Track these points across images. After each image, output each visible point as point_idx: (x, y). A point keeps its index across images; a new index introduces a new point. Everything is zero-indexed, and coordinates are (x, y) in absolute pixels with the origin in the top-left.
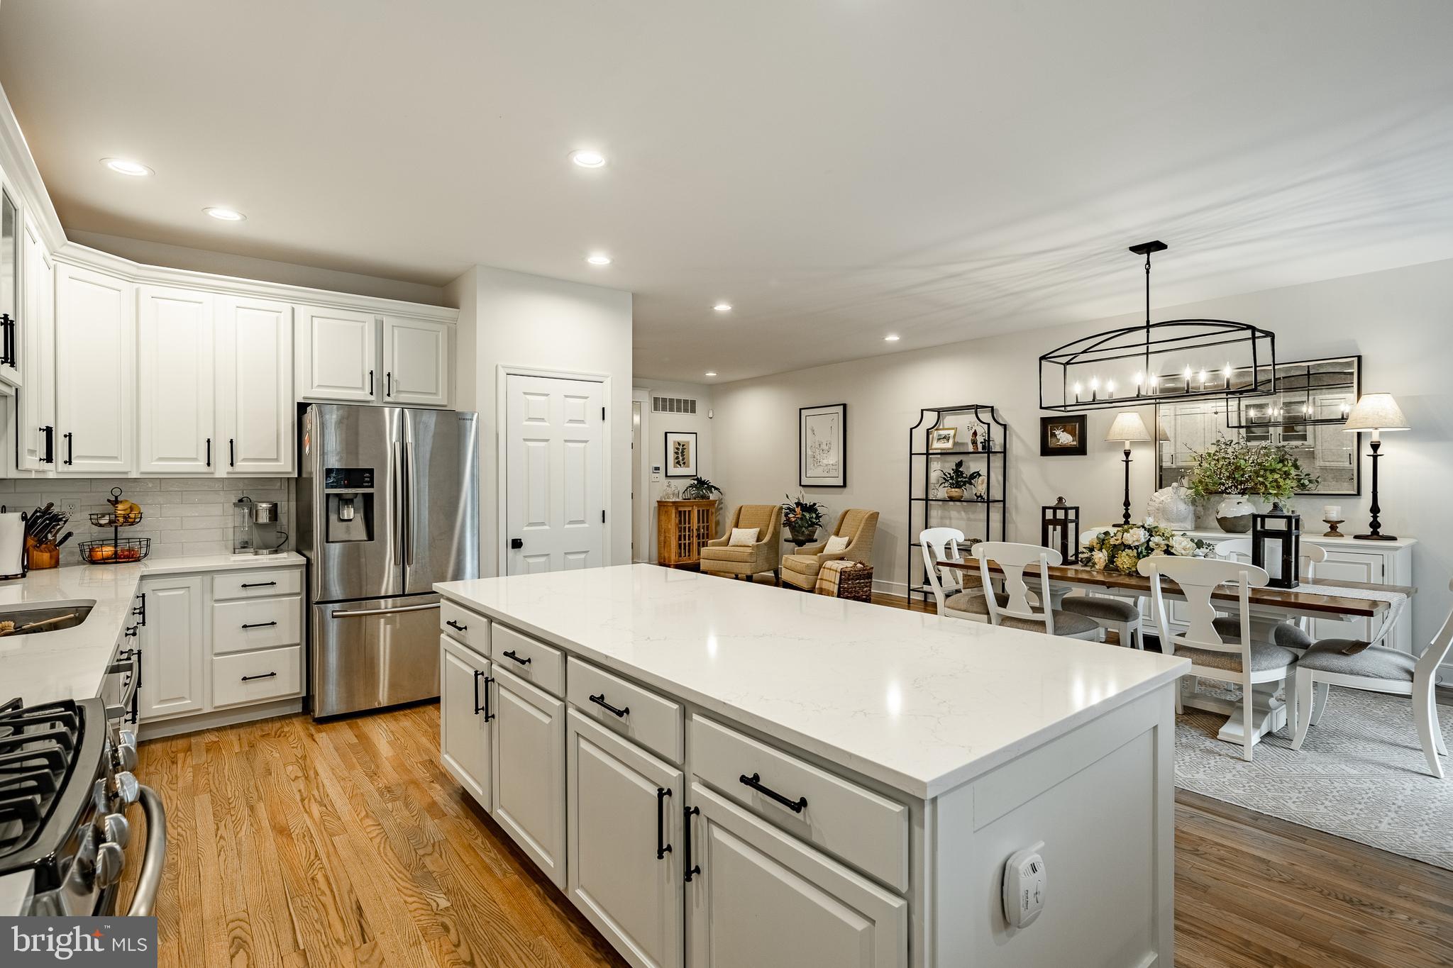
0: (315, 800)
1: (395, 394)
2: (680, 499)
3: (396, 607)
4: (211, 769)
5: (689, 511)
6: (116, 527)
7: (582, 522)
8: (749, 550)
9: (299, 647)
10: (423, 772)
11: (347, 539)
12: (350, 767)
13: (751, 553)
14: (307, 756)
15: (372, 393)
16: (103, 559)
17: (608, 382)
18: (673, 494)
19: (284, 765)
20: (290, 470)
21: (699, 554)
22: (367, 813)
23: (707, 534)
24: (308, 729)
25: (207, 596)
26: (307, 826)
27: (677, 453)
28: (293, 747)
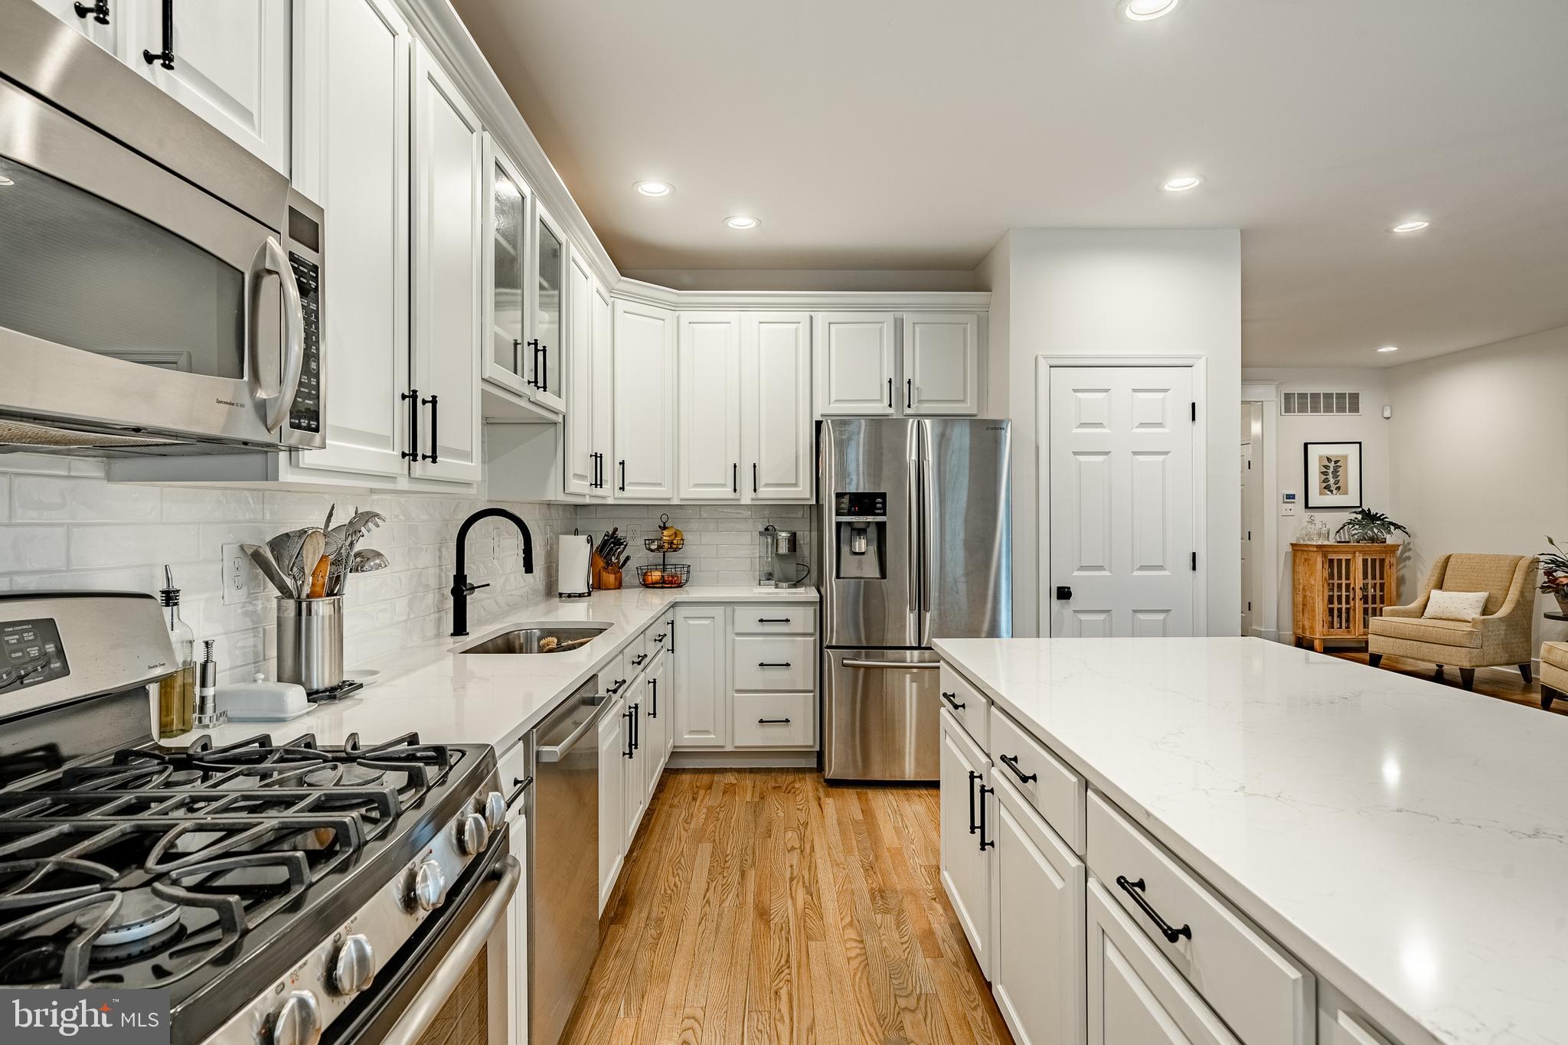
0: (804, 883)
1: (916, 405)
2: (1332, 542)
3: (924, 662)
4: (721, 815)
5: (1348, 561)
6: (664, 552)
7: (1160, 568)
8: (1467, 627)
9: (813, 694)
10: (926, 882)
11: (859, 576)
12: (848, 851)
13: (1471, 633)
14: (809, 824)
15: (890, 406)
16: (653, 584)
17: (1200, 365)
18: (1319, 535)
19: (785, 828)
20: (808, 496)
21: (1366, 625)
22: (852, 921)
23: (1382, 597)
24: (817, 790)
25: (729, 628)
26: (787, 916)
27: (1325, 473)
28: (798, 809)
